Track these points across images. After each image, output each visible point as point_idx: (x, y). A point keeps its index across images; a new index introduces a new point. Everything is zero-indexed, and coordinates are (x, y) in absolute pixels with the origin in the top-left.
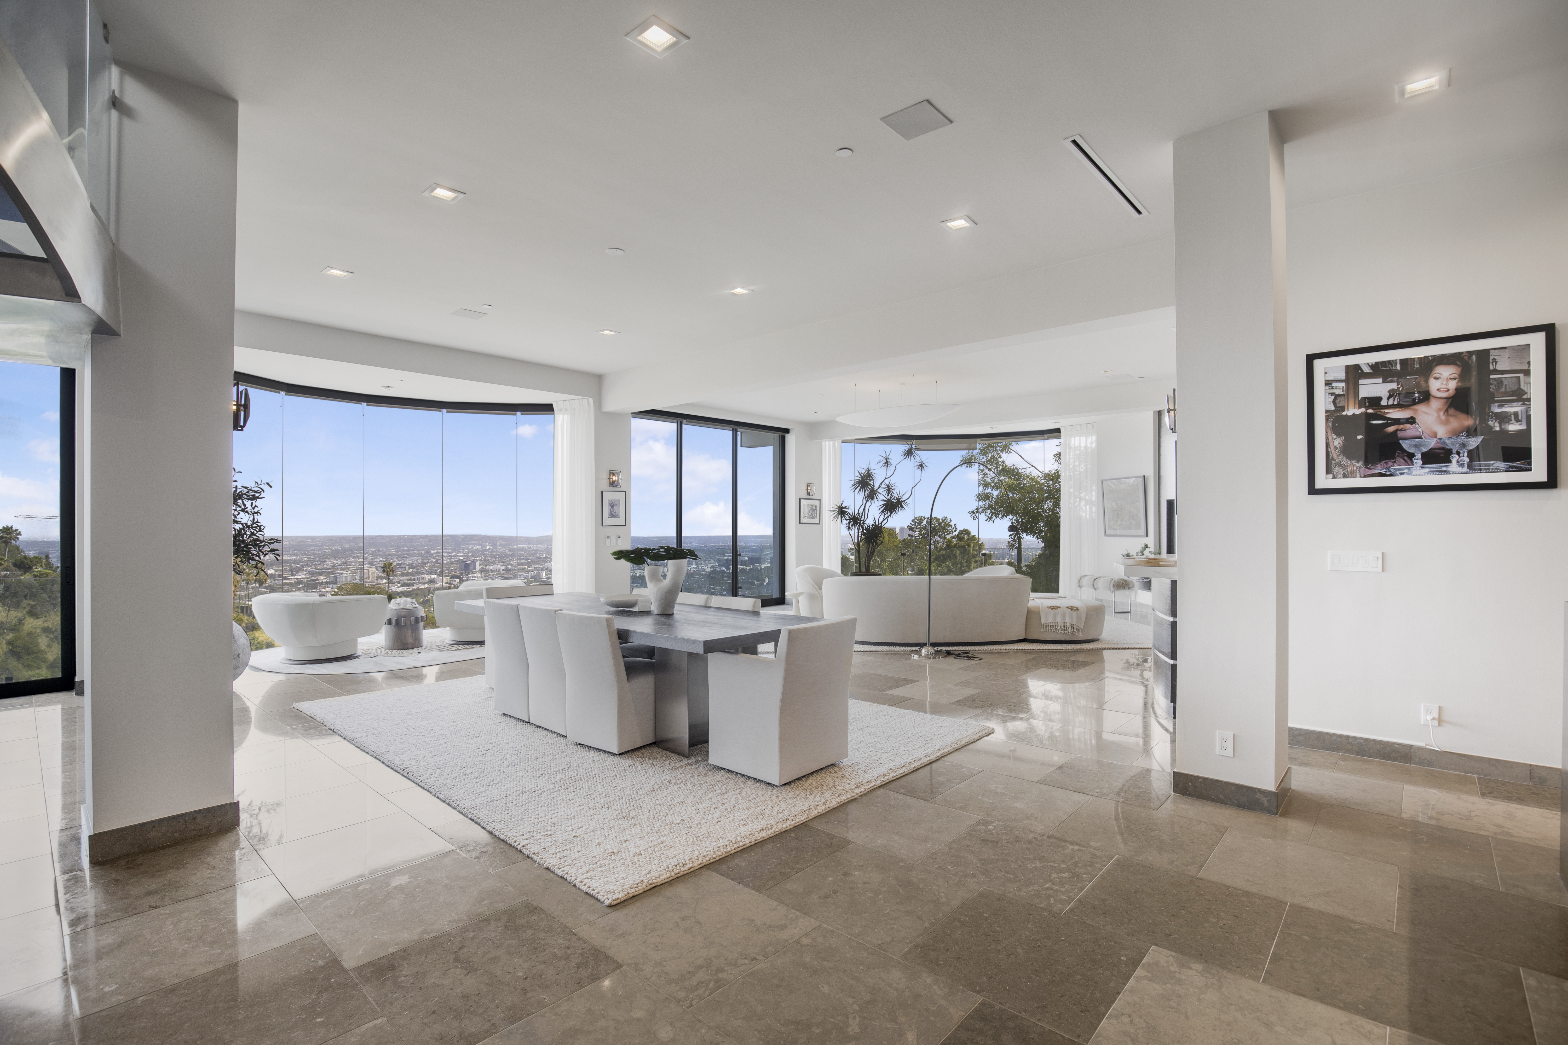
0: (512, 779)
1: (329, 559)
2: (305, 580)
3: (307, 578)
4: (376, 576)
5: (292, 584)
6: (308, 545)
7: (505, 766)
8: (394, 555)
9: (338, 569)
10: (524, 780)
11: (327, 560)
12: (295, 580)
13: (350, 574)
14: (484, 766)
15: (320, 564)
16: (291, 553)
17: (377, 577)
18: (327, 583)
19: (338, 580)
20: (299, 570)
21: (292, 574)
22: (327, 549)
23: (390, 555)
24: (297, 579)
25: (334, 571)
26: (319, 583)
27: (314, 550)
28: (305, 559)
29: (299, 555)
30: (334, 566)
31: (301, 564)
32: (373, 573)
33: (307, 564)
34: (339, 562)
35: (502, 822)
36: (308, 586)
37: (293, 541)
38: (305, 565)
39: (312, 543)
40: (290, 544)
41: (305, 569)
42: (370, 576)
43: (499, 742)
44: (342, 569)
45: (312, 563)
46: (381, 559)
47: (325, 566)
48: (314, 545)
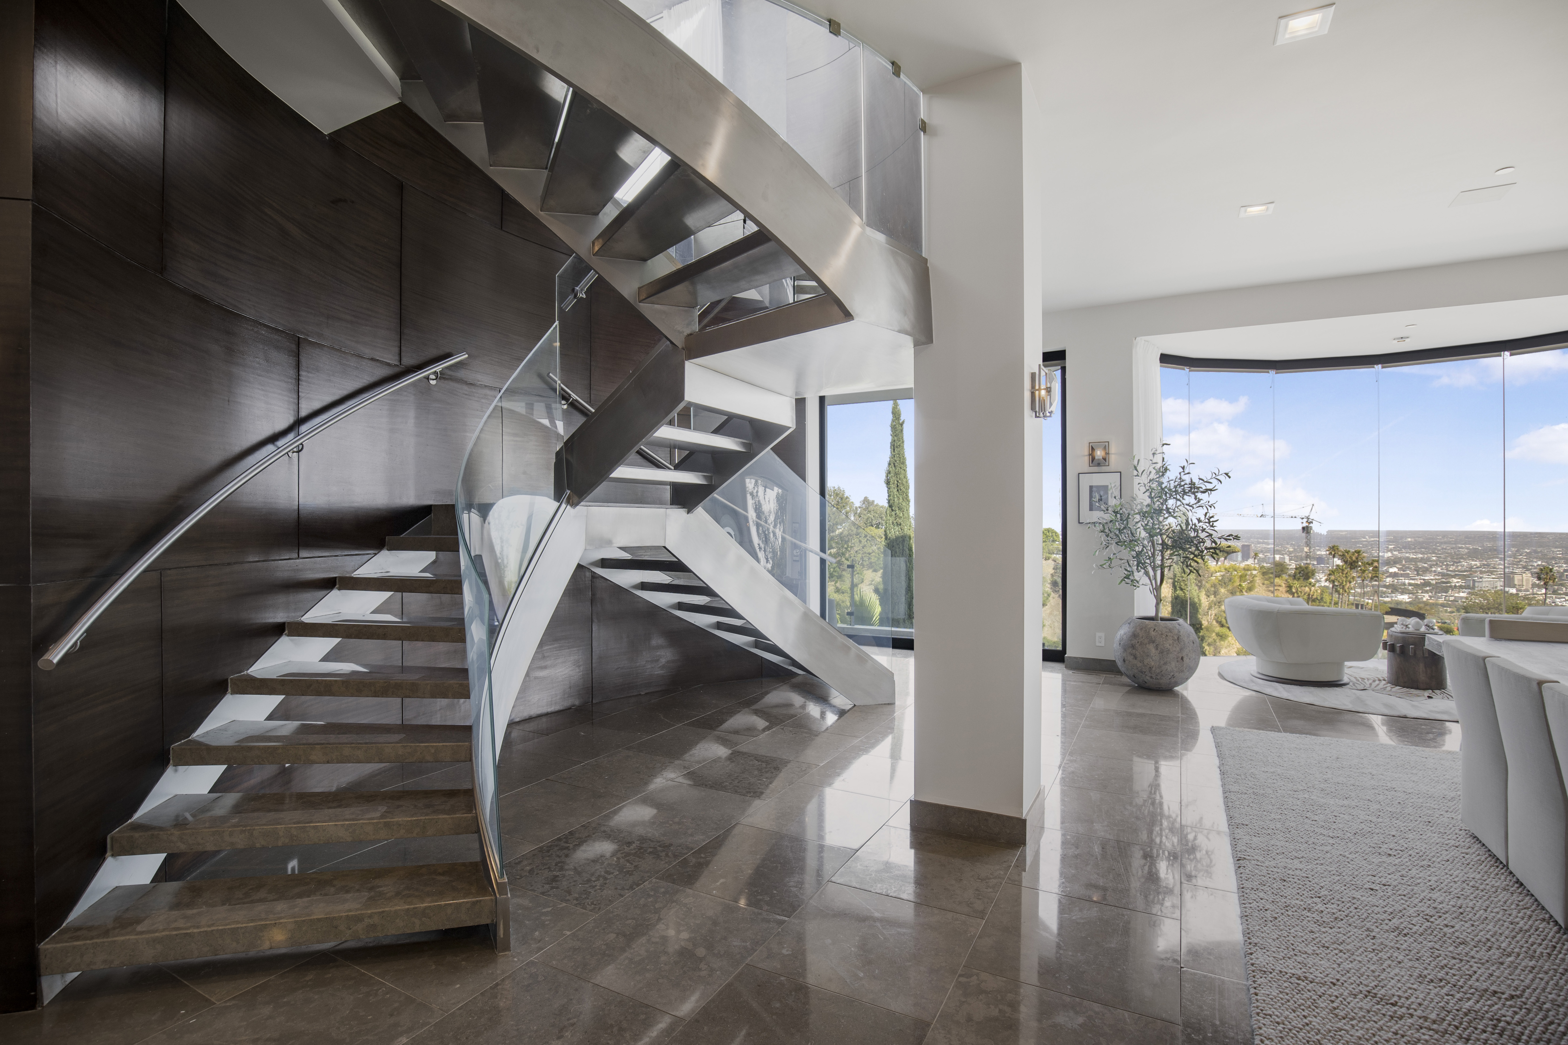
0: (1375, 958)
1: (1464, 559)
2: (1434, 582)
3: (1436, 579)
4: (1531, 583)
5: (1417, 585)
6: (1438, 543)
7: (1387, 927)
8: (1560, 558)
9: (1476, 572)
10: (1397, 970)
11: (1462, 560)
12: (1422, 581)
13: (1493, 578)
14: (1352, 909)
15: (1453, 565)
16: (1417, 550)
17: (1532, 585)
18: (1461, 587)
19: (1477, 584)
20: (1426, 571)
21: (1418, 574)
22: (1462, 548)
23: (1554, 558)
24: (1424, 580)
25: (1471, 574)
26: (1451, 587)
27: (1445, 549)
28: (1434, 558)
29: (1426, 554)
30: (1472, 567)
31: (1429, 563)
32: (1527, 580)
33: (1437, 564)
34: (1478, 563)
35: (1280, 1027)
36: (1437, 589)
37: (1419, 537)
38: (1434, 565)
39: (1443, 541)
40: (1415, 540)
41: (1433, 569)
42: (1524, 583)
43: (1419, 881)
44: (1482, 572)
45: (1443, 563)
46: (1539, 563)
47: (1460, 568)
48: (1445, 543)
